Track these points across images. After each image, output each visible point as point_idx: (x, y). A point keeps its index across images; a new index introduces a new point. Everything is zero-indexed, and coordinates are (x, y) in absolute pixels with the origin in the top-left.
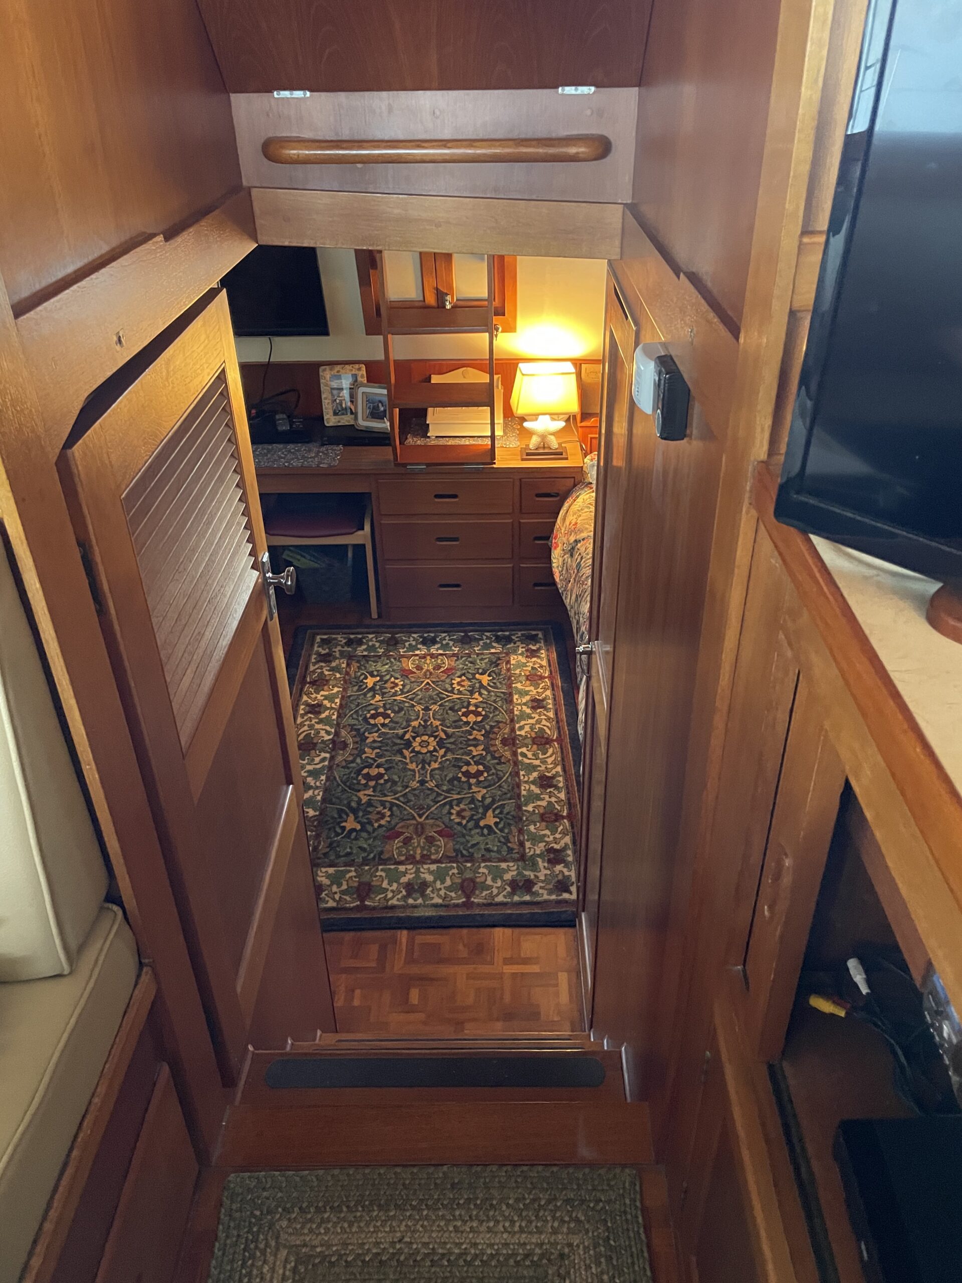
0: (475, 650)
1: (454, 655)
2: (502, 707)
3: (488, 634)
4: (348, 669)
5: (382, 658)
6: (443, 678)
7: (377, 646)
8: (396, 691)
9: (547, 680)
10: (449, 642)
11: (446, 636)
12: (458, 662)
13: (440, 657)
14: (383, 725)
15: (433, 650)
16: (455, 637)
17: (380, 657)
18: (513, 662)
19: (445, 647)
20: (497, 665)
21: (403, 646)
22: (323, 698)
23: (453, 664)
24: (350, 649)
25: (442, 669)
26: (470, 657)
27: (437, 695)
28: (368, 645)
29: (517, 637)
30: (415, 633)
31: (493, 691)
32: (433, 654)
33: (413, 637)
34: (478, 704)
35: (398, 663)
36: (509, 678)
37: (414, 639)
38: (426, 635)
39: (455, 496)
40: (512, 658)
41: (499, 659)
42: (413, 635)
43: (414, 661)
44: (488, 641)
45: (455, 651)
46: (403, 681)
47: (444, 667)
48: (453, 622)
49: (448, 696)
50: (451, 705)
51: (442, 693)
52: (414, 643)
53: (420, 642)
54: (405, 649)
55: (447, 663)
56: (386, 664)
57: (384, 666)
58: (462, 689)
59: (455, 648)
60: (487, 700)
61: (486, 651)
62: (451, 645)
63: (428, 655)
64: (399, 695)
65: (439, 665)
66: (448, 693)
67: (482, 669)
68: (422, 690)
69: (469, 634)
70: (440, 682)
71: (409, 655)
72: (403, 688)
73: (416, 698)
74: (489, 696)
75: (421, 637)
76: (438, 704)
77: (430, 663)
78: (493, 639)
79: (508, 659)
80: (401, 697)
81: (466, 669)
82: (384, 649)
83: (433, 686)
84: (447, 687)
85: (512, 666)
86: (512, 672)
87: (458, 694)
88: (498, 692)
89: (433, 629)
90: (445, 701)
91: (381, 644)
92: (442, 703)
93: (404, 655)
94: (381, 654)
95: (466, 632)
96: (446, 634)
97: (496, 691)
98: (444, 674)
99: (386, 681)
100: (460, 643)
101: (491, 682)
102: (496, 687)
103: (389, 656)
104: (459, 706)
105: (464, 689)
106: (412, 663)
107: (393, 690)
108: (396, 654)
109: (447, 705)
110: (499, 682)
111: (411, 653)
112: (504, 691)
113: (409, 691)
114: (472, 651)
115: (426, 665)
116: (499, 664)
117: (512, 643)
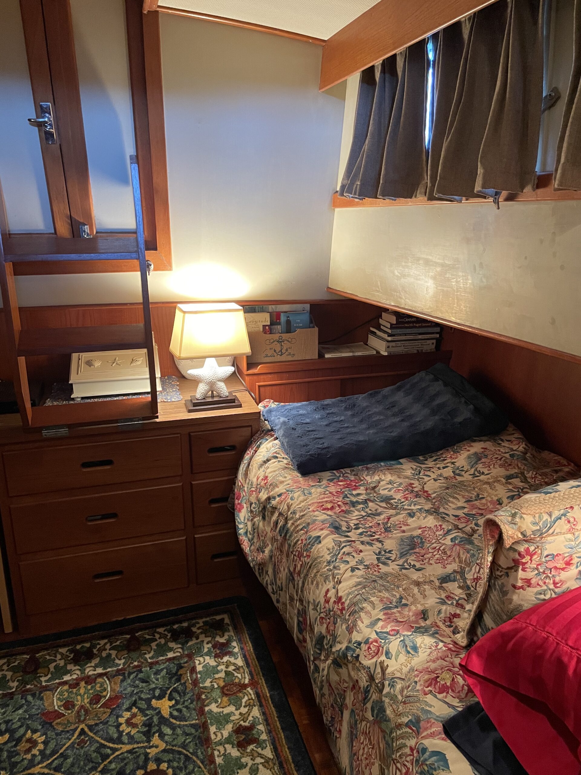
0: (146, 659)
1: (119, 672)
2: (194, 753)
3: (161, 630)
5: (16, 697)
6: (104, 717)
7: (8, 677)
8: (34, 756)
9: (249, 689)
10: (111, 652)
11: (106, 644)
12: (125, 684)
13: (99, 680)
15: (89, 671)
16: (118, 643)
17: (11, 695)
18: (199, 668)
19: (106, 661)
20: (178, 680)
21: (46, 671)
23: (118, 688)
25: (103, 701)
26: (141, 672)
27: (97, 751)
29: (198, 629)
30: (64, 646)
31: (179, 726)
32: (89, 677)
33: (62, 654)
34: (160, 756)
35: (38, 702)
36: (199, 698)
37: (64, 657)
38: (78, 647)
39: (109, 462)
40: (197, 662)
41: (180, 667)
42: (61, 650)
43: (61, 693)
44: (163, 641)
45: (120, 664)
46: (45, 734)
47: (105, 697)
48: (114, 620)
49: (114, 750)
50: (119, 766)
51: (105, 746)
52: (62, 663)
53: (71, 659)
54: (49, 676)
55: (109, 689)
56: (21, 707)
57: (17, 712)
58: (134, 732)
59: (120, 659)
60: (173, 746)
61: (161, 658)
62: (113, 656)
63: (82, 679)
64: (39, 763)
65: (98, 695)
66: (114, 743)
67: (160, 689)
68: (73, 747)
69: (137, 634)
70: (101, 726)
71: (53, 686)
72: (45, 749)
73: (64, 765)
74: (174, 737)
75: (71, 651)
76: (99, 769)
77: (85, 693)
78: (168, 637)
79: (192, 665)
80: (41, 768)
81: (137, 693)
82: (18, 681)
83: (91, 734)
84: (111, 732)
85: (199, 676)
86: (201, 685)
87: (129, 743)
88: (186, 725)
89: (89, 635)
90: (110, 762)
91: (14, 672)
92: (105, 765)
93: (48, 686)
94: (14, 690)
95: (132, 632)
96: (106, 641)
97: (184, 725)
98: (106, 710)
99: (19, 741)
100: (126, 652)
101: (173, 710)
102: (181, 718)
103: (24, 693)
104: (131, 768)
105: (138, 732)
106: (59, 699)
107: (29, 756)
108: (36, 686)
109: (113, 770)
110: (187, 707)
111: (57, 681)
112: (194, 722)
113: (54, 752)
114: (142, 660)
115: (79, 697)
116: (181, 675)
117: (194, 639)
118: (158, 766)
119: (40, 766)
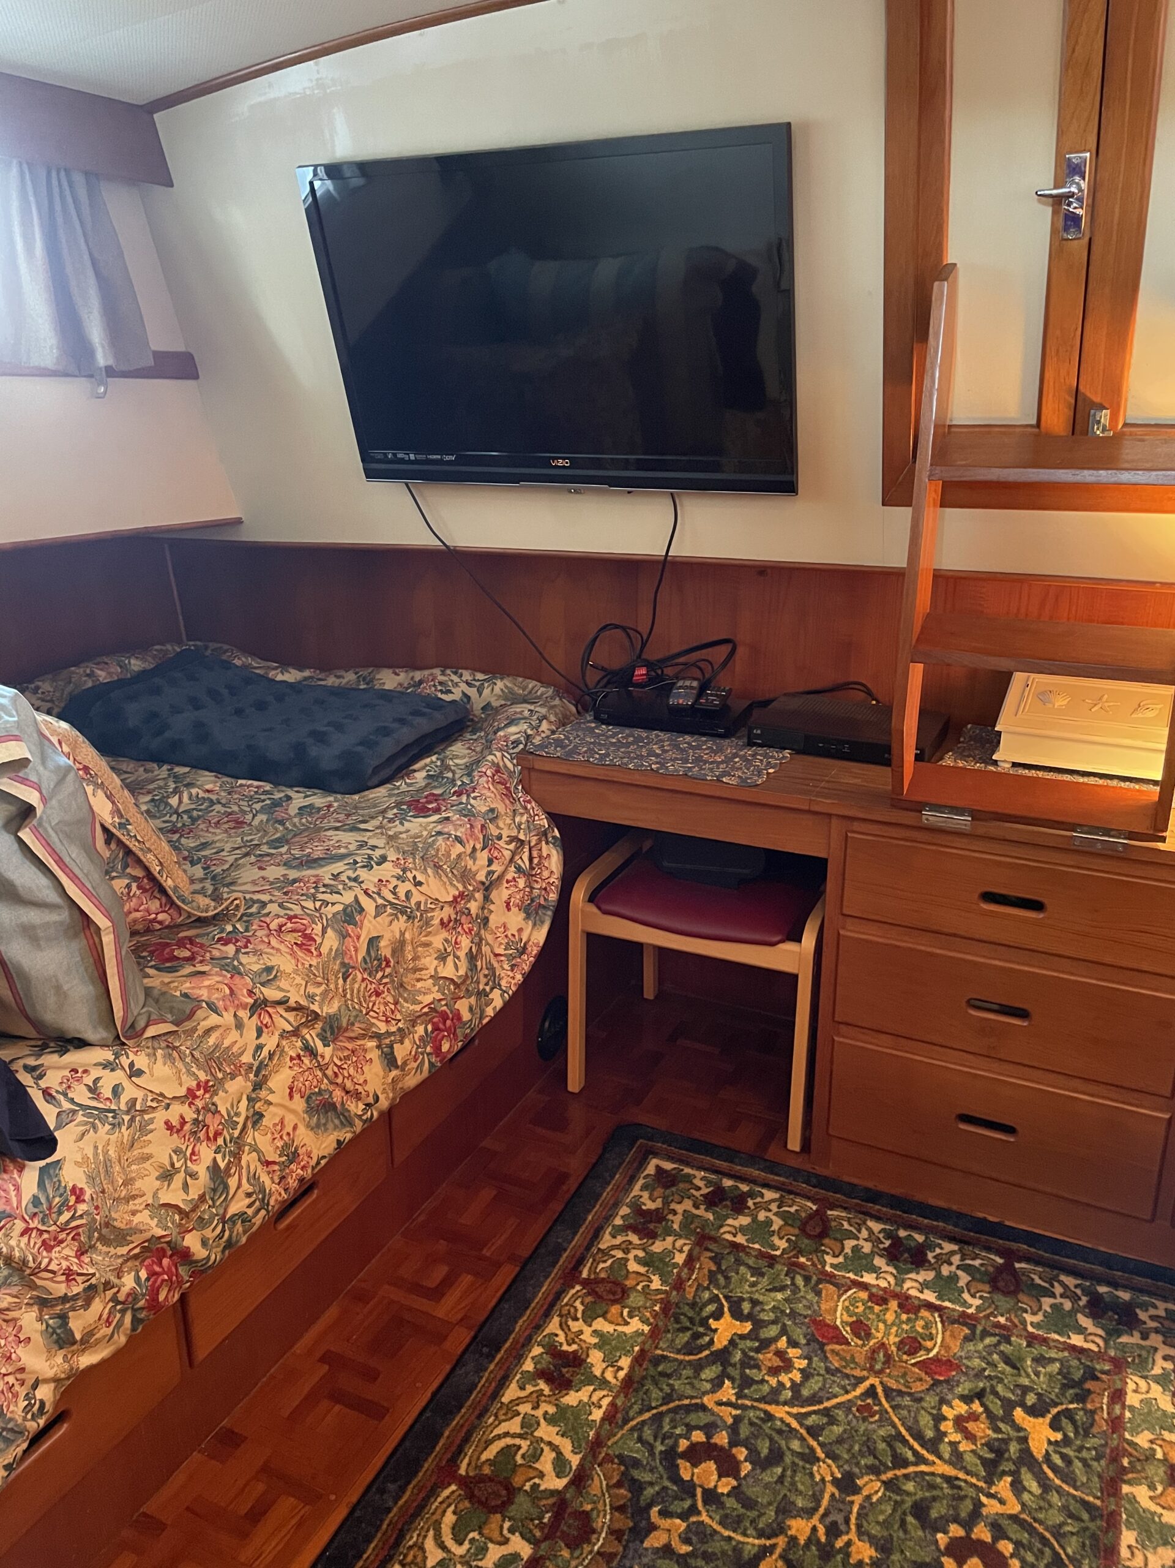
0: (1024, 1322)
1: (964, 1319)
3: (1070, 1281)
4: (684, 1275)
5: (778, 1267)
6: (918, 1387)
7: (775, 1227)
8: (781, 1384)
10: (959, 1273)
11: (953, 1253)
12: (971, 1347)
13: (924, 1313)
14: (711, 1496)
15: (911, 1288)
16: (977, 1263)
17: (772, 1260)
18: (1132, 1399)
19: (945, 1286)
20: (1082, 1398)
21: (837, 1247)
22: (595, 1340)
23: (955, 1347)
24: (710, 1216)
25: (921, 1356)
26: (1009, 1342)
27: (889, 1441)
28: (755, 1220)
29: (1152, 1318)
30: (878, 1219)
31: (1059, 1490)
32: (908, 1297)
33: (869, 1229)
34: (1005, 1523)
35: (810, 1296)
36: (1115, 1459)
37: (872, 1238)
38: (902, 1233)
39: (1036, 906)
40: (1131, 1386)
41: (1091, 1375)
42: (871, 1224)
43: (853, 1301)
44: (1068, 1305)
45: (970, 1306)
46: (809, 1359)
47: (929, 1350)
48: (981, 1215)
49: (920, 1460)
50: (920, 1495)
51: (905, 1442)
52: (867, 1248)
53: (884, 1249)
54: (841, 1259)
55: (939, 1340)
56: (782, 1289)
57: (773, 1294)
58: (964, 1447)
59: (973, 1296)
60: (1035, 1520)
61: (1056, 1337)
62: (962, 1283)
63: (896, 1296)
64: (785, 1403)
65: (915, 1339)
66: (922, 1446)
67: (1038, 1394)
68: (849, 1410)
69: (1017, 1265)
70: (907, 1401)
71: (843, 1281)
72: (802, 1383)
73: (826, 1432)
74: (1042, 1503)
75: (889, 1235)
76: (884, 1477)
77: (893, 1324)
78: (1081, 1303)
79: (1119, 1385)
80: (788, 1413)
81: (989, 1378)
82: (788, 1240)
83: (886, 1405)
84: (922, 1423)
85: (1128, 1414)
86: (1127, 1436)
87: (950, 1463)
88: (1074, 1497)
89: (926, 1221)
90: (906, 1477)
91: (786, 1224)
92: (896, 1477)
93: (835, 1276)
94: (778, 1253)
95: (1010, 1256)
96: (956, 1248)
97: (1069, 1494)
98: (923, 1375)
99: (765, 1344)
100: (987, 1288)
101: (1056, 1452)
102: (1068, 1478)
103: (794, 1268)
104: (943, 1511)
105: (973, 1451)
106: (847, 1309)
107: (773, 1381)
108: (814, 1264)
109: (908, 1494)
110: (1084, 1461)
111: (851, 1275)
112: (1091, 1499)
113: (814, 1399)
114: (1016, 1321)
115: (881, 1326)
116: (1089, 1392)
117: (1137, 1334)
118: (995, 1539)
119: (787, 1408)
